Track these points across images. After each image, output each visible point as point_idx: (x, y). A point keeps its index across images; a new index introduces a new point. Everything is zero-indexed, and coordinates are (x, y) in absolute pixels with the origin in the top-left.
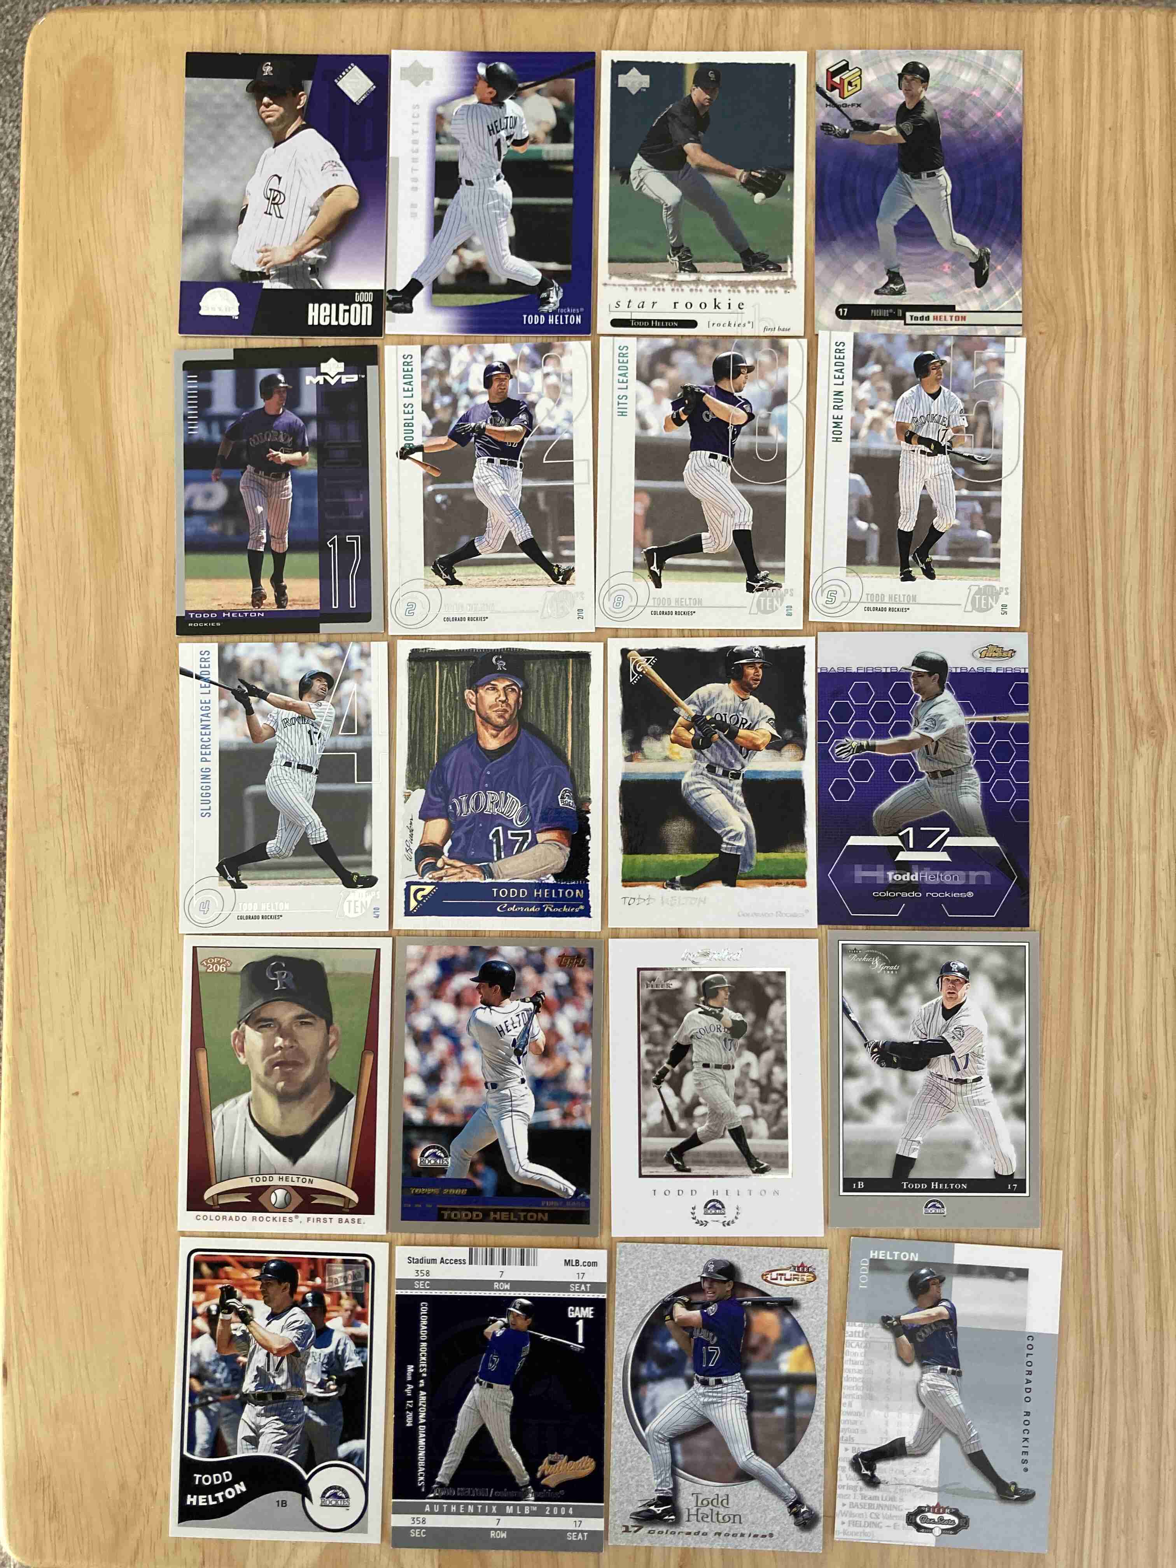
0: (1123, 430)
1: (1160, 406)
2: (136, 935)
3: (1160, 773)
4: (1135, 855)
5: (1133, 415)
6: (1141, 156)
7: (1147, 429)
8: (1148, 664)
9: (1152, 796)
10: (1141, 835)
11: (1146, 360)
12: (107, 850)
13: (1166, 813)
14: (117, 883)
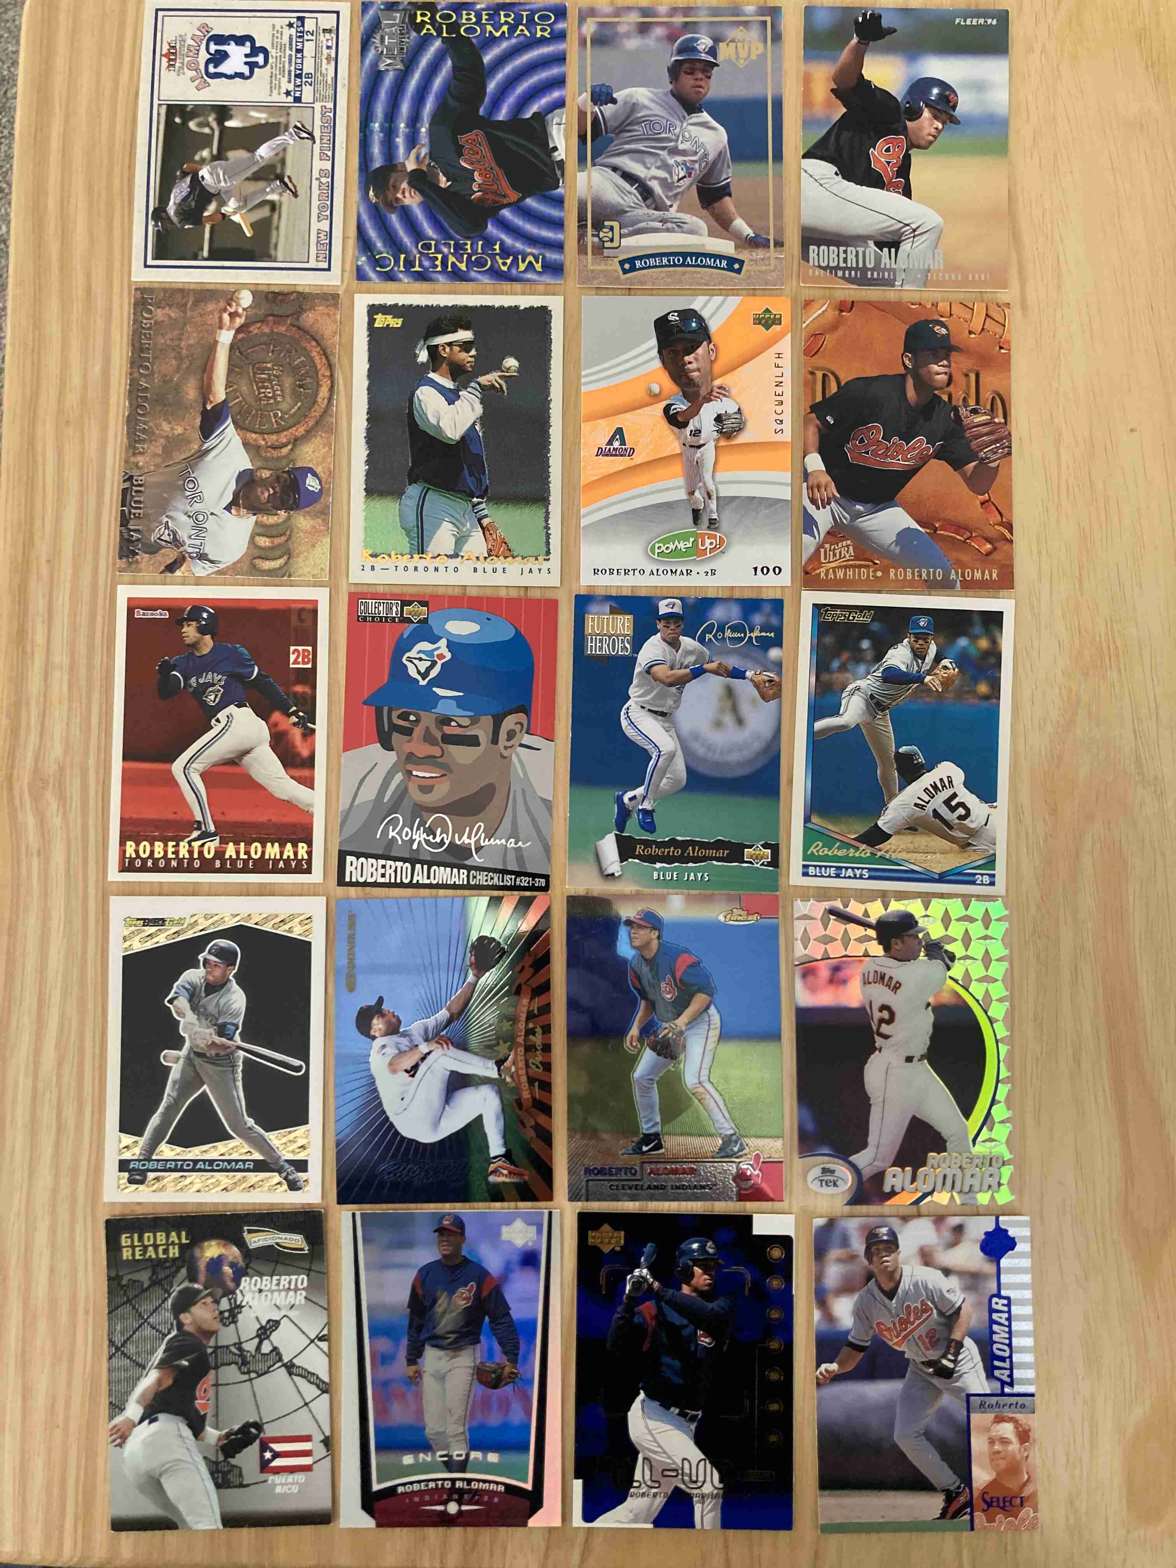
0: (59, 1099)
1: (19, 1125)
2: (1077, 586)
3: (37, 742)
4: (66, 660)
5: (47, 1116)
6: (26, 1392)
7: (34, 1099)
8: (44, 854)
9: (47, 720)
10: (59, 681)
11: (32, 1173)
12: (1109, 673)
13: (33, 703)
14: (1098, 639)
